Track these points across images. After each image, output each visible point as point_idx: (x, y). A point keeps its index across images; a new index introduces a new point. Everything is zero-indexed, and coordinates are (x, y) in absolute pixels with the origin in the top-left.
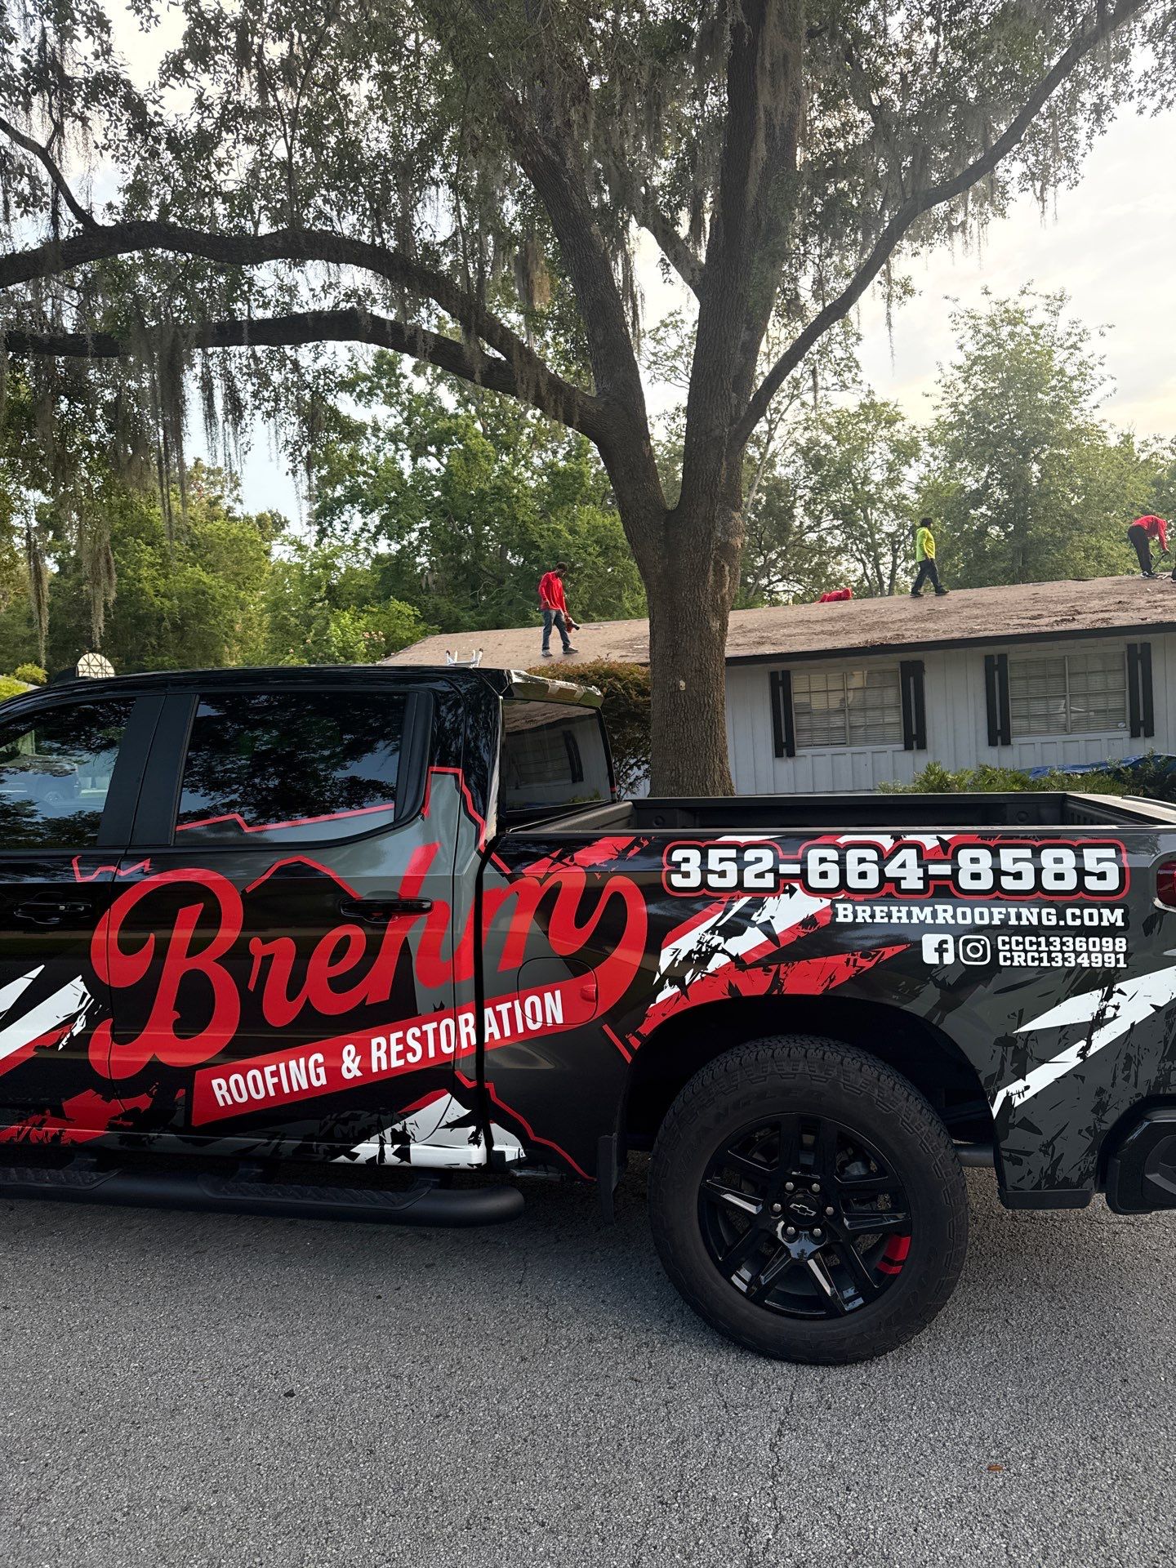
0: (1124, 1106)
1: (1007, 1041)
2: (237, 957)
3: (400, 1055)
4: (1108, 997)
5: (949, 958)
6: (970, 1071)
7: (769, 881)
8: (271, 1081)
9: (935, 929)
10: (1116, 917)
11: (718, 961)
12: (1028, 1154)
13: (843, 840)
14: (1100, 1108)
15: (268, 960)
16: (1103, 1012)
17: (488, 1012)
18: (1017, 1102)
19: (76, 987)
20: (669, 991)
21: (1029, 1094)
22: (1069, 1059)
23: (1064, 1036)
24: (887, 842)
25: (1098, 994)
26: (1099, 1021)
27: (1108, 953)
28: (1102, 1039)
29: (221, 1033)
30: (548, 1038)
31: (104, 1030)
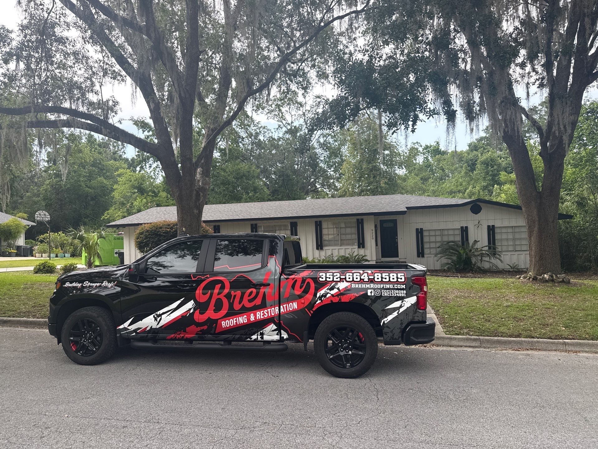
0: (406, 323)
1: (384, 310)
2: (228, 296)
3: (263, 316)
4: (402, 302)
5: (373, 294)
6: (377, 317)
7: (339, 280)
8: (235, 322)
9: (370, 289)
10: (404, 286)
11: (329, 295)
12: (388, 333)
13: (353, 271)
14: (402, 324)
15: (235, 296)
16: (401, 305)
17: (281, 307)
18: (386, 322)
19: (192, 302)
20: (319, 302)
21: (388, 321)
22: (395, 314)
23: (394, 309)
24: (361, 272)
25: (400, 301)
26: (401, 307)
27: (403, 293)
28: (401, 310)
29: (224, 312)
30: (294, 312)
31: (198, 311)
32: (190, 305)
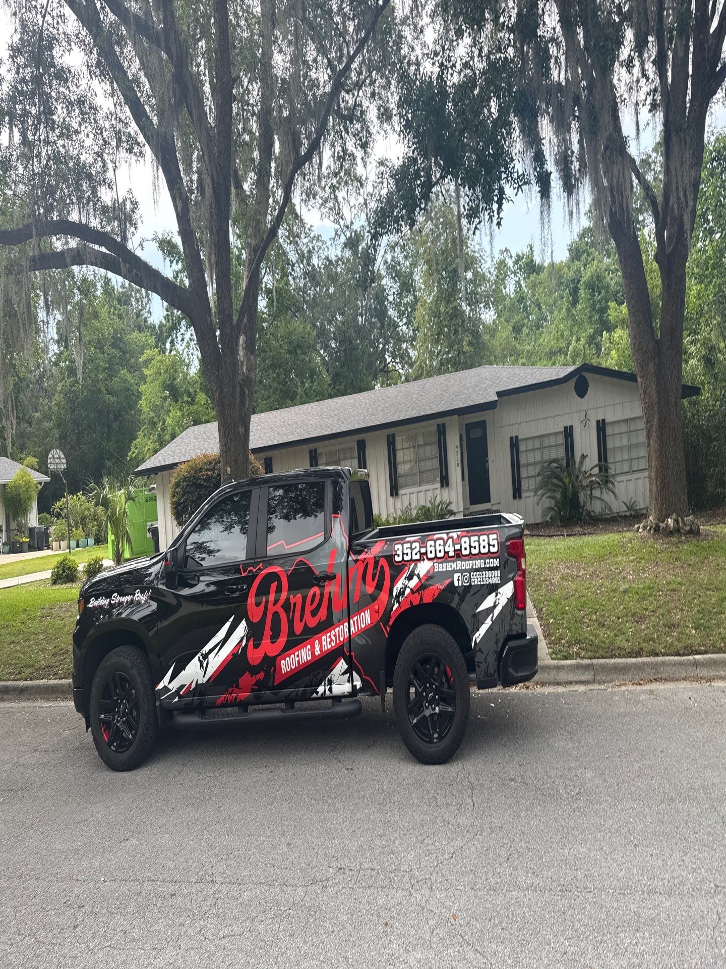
1: (474, 615)
2: (287, 606)
3: (330, 643)
4: (496, 596)
5: (460, 583)
6: (467, 629)
7: (418, 557)
8: (297, 659)
9: (457, 571)
10: (496, 562)
11: (408, 591)
12: (481, 663)
13: (436, 537)
15: (295, 604)
16: (496, 602)
17: (351, 621)
18: (478, 641)
19: (243, 624)
20: (396, 605)
21: (481, 637)
22: (488, 622)
23: (487, 612)
24: (445, 536)
25: (494, 594)
26: (495, 606)
27: (494, 577)
28: (497, 612)
29: (282, 640)
30: (366, 632)
31: (251, 643)
32: (241, 629)
